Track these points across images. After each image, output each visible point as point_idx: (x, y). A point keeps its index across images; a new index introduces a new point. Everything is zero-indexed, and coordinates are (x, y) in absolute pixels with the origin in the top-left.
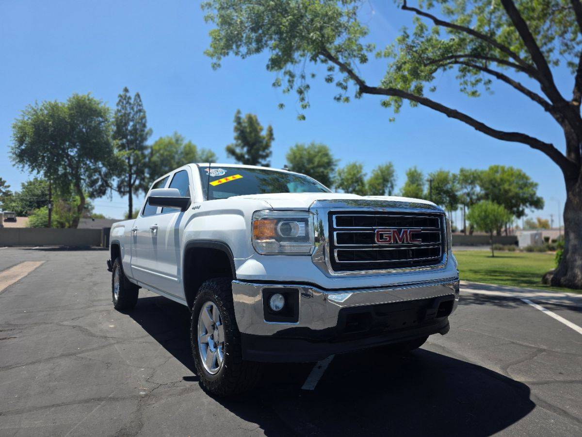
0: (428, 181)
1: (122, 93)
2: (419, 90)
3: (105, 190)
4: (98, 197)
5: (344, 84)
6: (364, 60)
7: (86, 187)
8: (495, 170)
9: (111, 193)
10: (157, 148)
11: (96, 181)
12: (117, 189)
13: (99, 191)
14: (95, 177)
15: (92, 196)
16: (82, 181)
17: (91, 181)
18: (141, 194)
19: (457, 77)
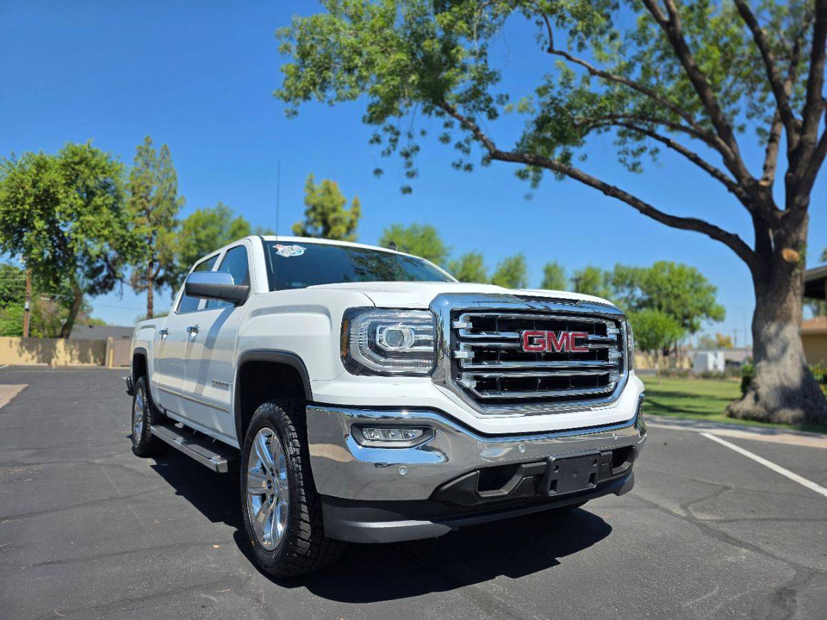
0: (572, 280)
1: (143, 145)
2: (567, 158)
3: (113, 283)
4: (102, 292)
5: (466, 146)
6: (493, 115)
7: (83, 278)
8: (660, 267)
9: (122, 289)
10: (192, 224)
11: (100, 269)
12: (131, 283)
13: (103, 284)
14: (98, 265)
15: (92, 291)
16: (79, 270)
17: (92, 269)
18: (166, 289)
19: (615, 143)
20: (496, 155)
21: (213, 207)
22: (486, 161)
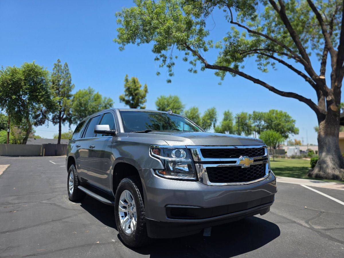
1: (56, 63)
2: (236, 67)
3: (45, 121)
4: (40, 125)
5: (194, 63)
6: (205, 50)
7: (32, 119)
8: (272, 112)
9: (48, 123)
10: (77, 96)
11: (39, 115)
12: (52, 121)
13: (40, 121)
14: (38, 113)
15: (36, 124)
16: (30, 115)
17: (36, 115)
18: (66, 123)
19: (256, 61)
20: (208, 66)
21: (87, 88)
22: (203, 69)
